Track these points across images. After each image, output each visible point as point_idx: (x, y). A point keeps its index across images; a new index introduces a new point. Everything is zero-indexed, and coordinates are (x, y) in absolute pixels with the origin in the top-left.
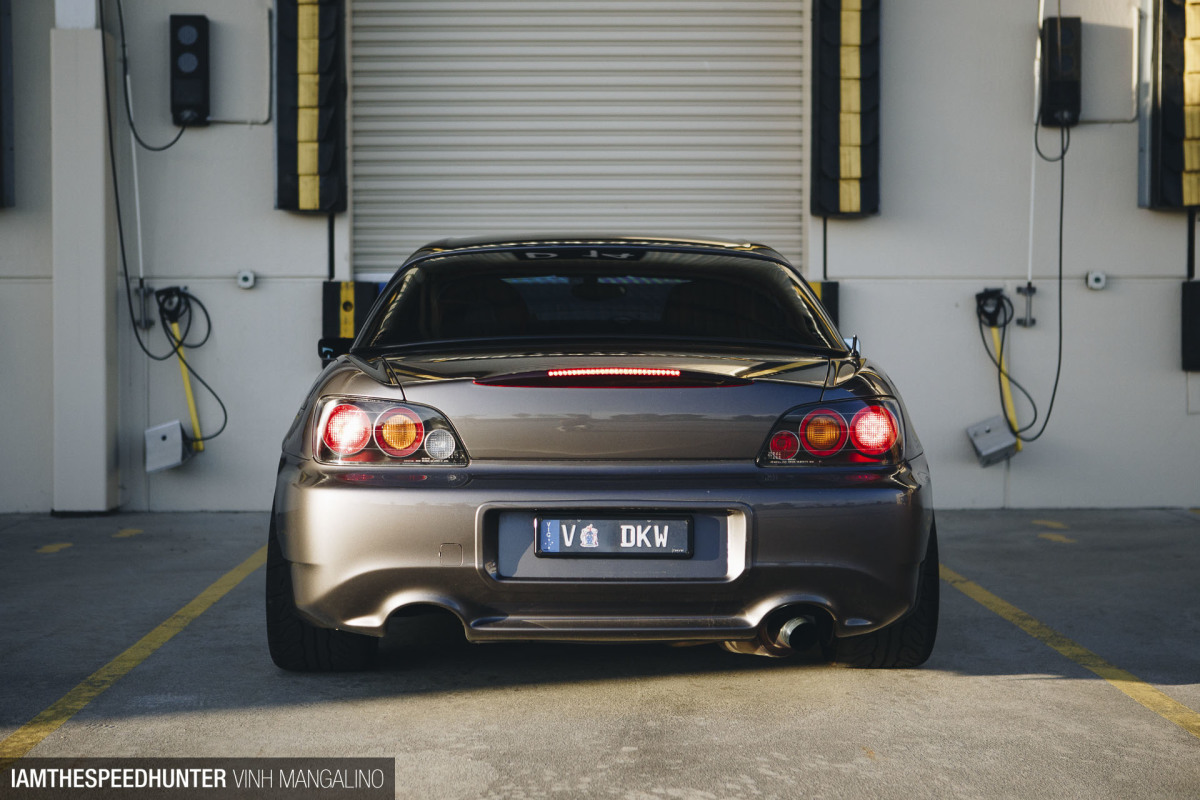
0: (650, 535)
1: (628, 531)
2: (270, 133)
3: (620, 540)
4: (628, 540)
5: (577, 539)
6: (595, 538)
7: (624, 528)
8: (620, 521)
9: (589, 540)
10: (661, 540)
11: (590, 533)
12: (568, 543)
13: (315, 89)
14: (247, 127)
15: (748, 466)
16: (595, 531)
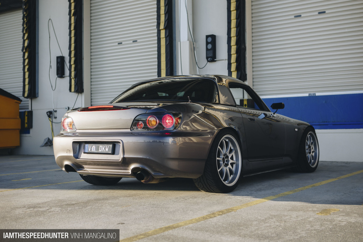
0: (105, 148)
1: (101, 147)
2: (227, 62)
3: (99, 149)
4: (101, 150)
5: (91, 149)
6: (95, 149)
7: (100, 146)
8: (100, 145)
9: (93, 149)
10: (107, 150)
11: (94, 148)
12: (89, 150)
13: (235, 49)
14: (224, 61)
15: (129, 130)
16: (95, 147)
